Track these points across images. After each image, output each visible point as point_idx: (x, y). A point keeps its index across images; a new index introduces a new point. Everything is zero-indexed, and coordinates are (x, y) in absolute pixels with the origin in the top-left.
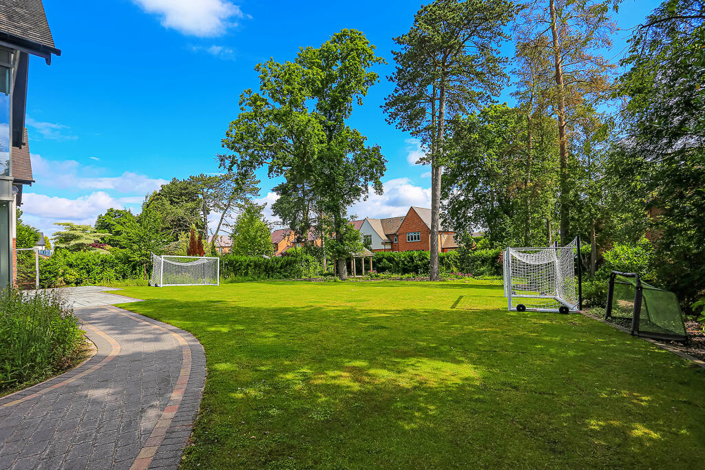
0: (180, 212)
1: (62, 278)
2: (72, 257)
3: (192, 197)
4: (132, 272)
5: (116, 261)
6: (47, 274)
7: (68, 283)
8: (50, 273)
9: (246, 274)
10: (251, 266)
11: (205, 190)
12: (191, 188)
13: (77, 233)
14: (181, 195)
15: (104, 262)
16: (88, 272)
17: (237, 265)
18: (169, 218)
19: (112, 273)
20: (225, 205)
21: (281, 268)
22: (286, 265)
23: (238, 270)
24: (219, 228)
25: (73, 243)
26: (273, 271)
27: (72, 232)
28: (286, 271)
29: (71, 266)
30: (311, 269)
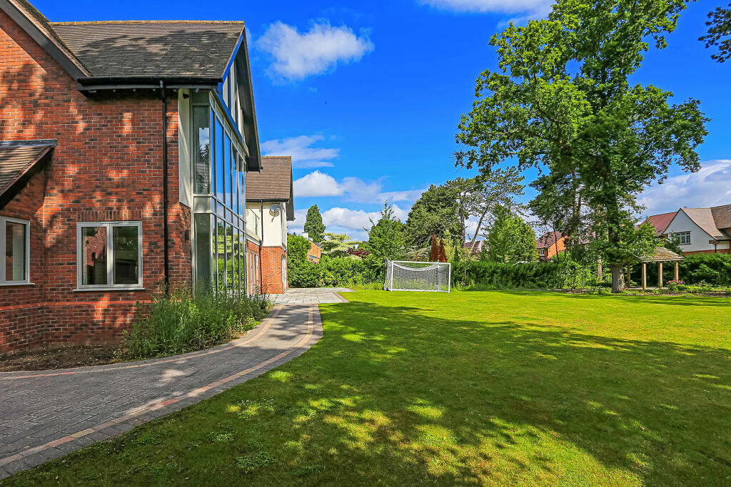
0: (436, 218)
1: (322, 280)
2: (331, 262)
3: (449, 202)
4: (376, 277)
5: (363, 266)
6: (312, 276)
7: (327, 284)
8: (314, 275)
9: (490, 282)
10: (497, 273)
11: (462, 194)
12: (448, 193)
13: (335, 242)
14: (439, 201)
15: (354, 266)
16: (342, 275)
17: (481, 271)
18: (427, 225)
19: (359, 277)
20: (484, 208)
21: (535, 275)
22: (543, 272)
23: (482, 277)
24: (477, 233)
25: (333, 250)
26: (524, 279)
27: (332, 241)
28: (542, 280)
29: (330, 270)
30: (578, 278)
